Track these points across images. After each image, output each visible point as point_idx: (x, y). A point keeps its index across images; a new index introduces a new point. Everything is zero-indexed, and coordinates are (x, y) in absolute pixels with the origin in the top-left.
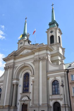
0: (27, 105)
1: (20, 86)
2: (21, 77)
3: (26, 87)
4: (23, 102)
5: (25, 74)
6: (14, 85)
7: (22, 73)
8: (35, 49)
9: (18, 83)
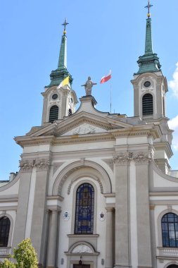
0: (89, 265)
1: (66, 216)
2: (69, 194)
3: (84, 219)
4: (78, 259)
5: (79, 187)
6: (50, 212)
7: (72, 182)
8: (120, 130)
9: (60, 207)
